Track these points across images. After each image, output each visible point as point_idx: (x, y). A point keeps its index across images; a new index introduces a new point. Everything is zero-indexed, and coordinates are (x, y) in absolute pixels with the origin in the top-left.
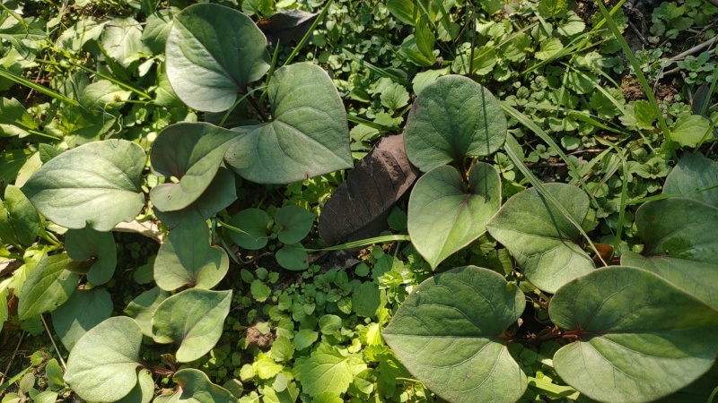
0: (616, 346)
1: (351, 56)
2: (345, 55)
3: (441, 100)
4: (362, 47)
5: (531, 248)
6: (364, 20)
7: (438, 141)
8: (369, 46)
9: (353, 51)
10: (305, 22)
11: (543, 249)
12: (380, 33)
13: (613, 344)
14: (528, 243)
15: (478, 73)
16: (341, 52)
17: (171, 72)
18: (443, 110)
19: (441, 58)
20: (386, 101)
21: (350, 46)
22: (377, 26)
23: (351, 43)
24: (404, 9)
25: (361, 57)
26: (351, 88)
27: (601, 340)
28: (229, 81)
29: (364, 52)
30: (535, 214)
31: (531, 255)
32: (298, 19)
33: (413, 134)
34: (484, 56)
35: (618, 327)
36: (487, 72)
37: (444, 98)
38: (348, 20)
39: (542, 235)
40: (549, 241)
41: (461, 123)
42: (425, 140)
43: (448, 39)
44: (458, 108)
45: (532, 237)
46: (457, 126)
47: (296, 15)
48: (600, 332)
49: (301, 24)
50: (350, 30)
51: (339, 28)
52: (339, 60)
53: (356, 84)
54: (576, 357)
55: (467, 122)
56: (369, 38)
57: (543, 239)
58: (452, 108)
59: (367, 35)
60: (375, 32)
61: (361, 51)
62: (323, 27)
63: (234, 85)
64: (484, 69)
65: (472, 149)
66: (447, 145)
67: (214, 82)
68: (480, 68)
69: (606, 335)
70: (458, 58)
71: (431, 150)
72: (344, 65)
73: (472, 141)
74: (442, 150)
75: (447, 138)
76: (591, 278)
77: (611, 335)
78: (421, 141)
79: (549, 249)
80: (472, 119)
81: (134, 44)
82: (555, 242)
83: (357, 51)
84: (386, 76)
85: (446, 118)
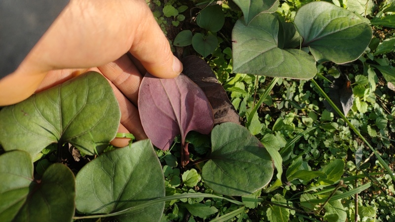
0: (11, 203)
1: (308, 130)
2: (310, 128)
3: (257, 163)
4: (313, 141)
5: (120, 170)
6: (332, 149)
7: (230, 148)
8: (312, 146)
9: (311, 133)
10: (342, 107)
11: (116, 180)
12: (320, 157)
13: (15, 201)
14: (125, 169)
15: (269, 209)
16: (313, 126)
17: (330, 7)
18: (249, 161)
19: (289, 189)
20: (269, 138)
21: (316, 133)
22: (325, 156)
23: (317, 135)
24: (334, 173)
25: (307, 137)
26: (285, 122)
27: (25, 194)
28: (314, 37)
29: (309, 141)
30: (144, 189)
31: (115, 168)
32: (345, 104)
33: (243, 134)
34: (281, 218)
35: (25, 209)
36: (267, 215)
37: (257, 165)
38: (335, 138)
39: (126, 186)
40: (120, 189)
41: (234, 166)
42: (235, 140)
43: (302, 199)
44: (245, 169)
45: (128, 176)
46: (234, 163)
47: (348, 103)
48: (30, 197)
49: (341, 105)
50: (328, 137)
51: (332, 131)
52: (308, 123)
53: (287, 126)
54: (21, 170)
55: (233, 169)
56: (319, 148)
57: (123, 185)
58: (247, 166)
59: (321, 147)
60: (321, 154)
61: (310, 140)
62: (335, 121)
63: (310, 40)
64: (270, 214)
65: (212, 164)
66: (224, 152)
67: (315, 28)
68: (273, 212)
69: (25, 200)
70: (285, 201)
71: (227, 140)
72: (303, 124)
73: (218, 166)
74: (223, 147)
75: (229, 155)
76: (71, 203)
77: (23, 203)
78: (235, 137)
79: (114, 187)
80: (233, 173)
81: (353, 7)
82: (118, 195)
83: (311, 137)
84: (287, 145)
85: (243, 160)
